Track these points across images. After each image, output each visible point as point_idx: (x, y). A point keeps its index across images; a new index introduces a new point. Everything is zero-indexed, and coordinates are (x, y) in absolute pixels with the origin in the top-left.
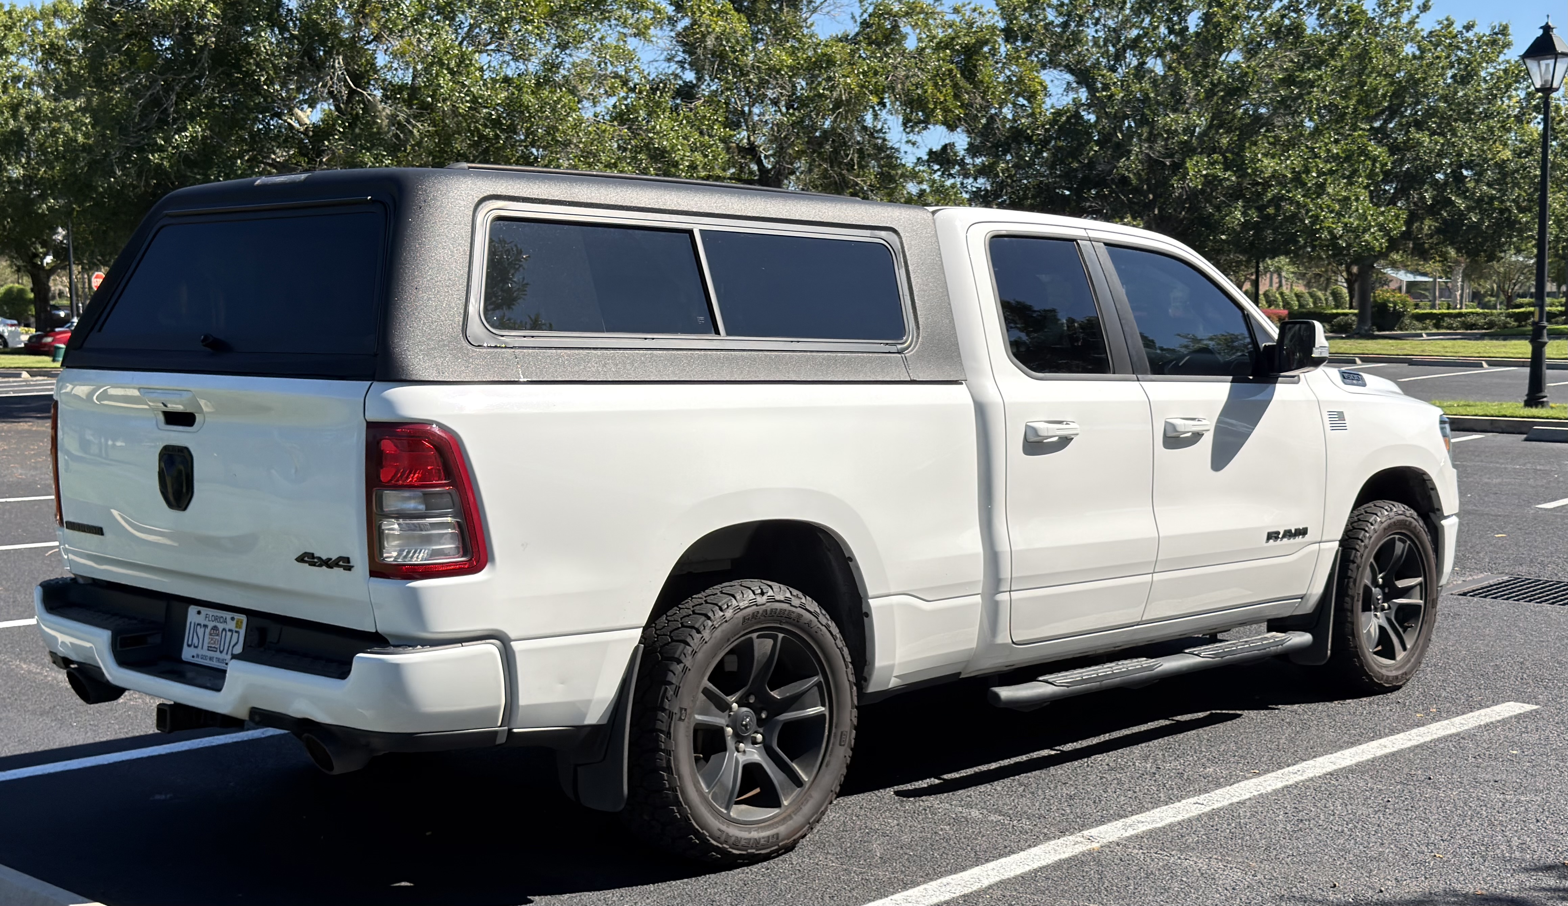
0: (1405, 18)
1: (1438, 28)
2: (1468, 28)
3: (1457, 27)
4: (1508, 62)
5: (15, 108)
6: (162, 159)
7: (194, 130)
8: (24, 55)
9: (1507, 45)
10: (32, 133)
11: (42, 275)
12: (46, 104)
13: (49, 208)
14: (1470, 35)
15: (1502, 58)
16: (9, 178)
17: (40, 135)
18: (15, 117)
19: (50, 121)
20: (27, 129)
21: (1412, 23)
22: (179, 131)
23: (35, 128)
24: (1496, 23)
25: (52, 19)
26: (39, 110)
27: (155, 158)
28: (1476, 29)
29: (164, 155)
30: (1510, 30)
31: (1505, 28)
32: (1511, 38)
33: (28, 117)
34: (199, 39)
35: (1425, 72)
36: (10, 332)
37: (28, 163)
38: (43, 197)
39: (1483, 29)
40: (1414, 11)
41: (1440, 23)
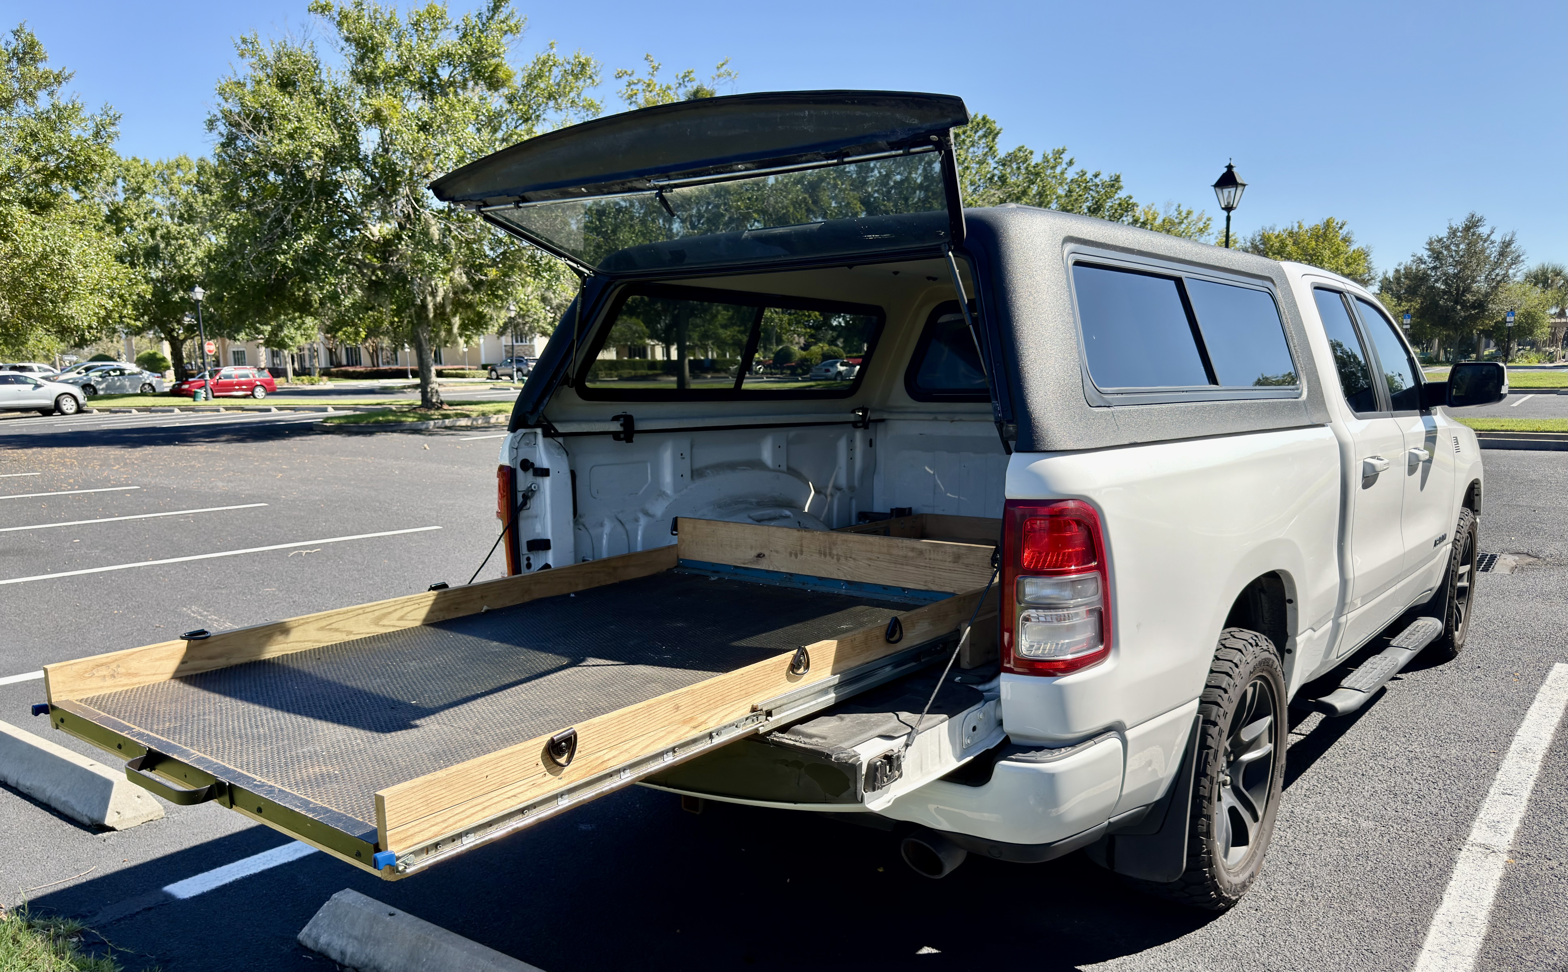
0: (1058, 170)
1: (1076, 177)
2: (1096, 176)
3: (1088, 176)
4: (1120, 199)
5: (152, 231)
6: (287, 259)
7: (309, 239)
8: (157, 195)
9: (1119, 188)
10: (166, 248)
11: (178, 343)
12: (174, 229)
13: (180, 298)
14: (1097, 181)
15: (1116, 196)
16: (152, 278)
17: (171, 249)
18: (153, 236)
19: (177, 239)
20: (162, 246)
21: (1062, 173)
22: (295, 240)
23: (168, 244)
24: (1113, 174)
25: (175, 170)
26: (169, 232)
27: (281, 258)
28: (1100, 177)
29: (288, 256)
30: (1122, 178)
31: (1118, 177)
32: (1121, 184)
33: (162, 237)
34: (309, 175)
35: (1072, 205)
36: (157, 381)
37: (164, 268)
38: (175, 290)
39: (1105, 177)
40: (1064, 166)
41: (1077, 174)
